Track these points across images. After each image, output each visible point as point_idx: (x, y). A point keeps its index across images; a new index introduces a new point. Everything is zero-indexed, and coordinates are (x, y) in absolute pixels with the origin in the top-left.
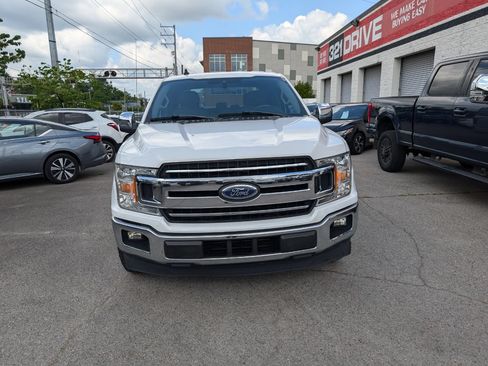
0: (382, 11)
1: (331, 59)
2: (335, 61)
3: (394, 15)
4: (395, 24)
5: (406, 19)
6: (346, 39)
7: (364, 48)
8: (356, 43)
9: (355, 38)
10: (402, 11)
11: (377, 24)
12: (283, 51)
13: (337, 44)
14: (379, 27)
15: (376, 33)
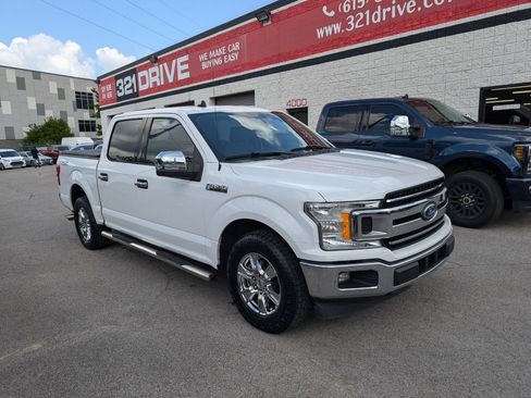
0: (186, 52)
1: (120, 94)
2: (125, 97)
3: (203, 57)
4: (204, 66)
5: (218, 62)
6: (140, 74)
7: (167, 85)
8: (156, 79)
9: (154, 74)
10: (212, 54)
11: (182, 64)
12: (23, 79)
13: (128, 78)
14: (186, 67)
15: (182, 72)
